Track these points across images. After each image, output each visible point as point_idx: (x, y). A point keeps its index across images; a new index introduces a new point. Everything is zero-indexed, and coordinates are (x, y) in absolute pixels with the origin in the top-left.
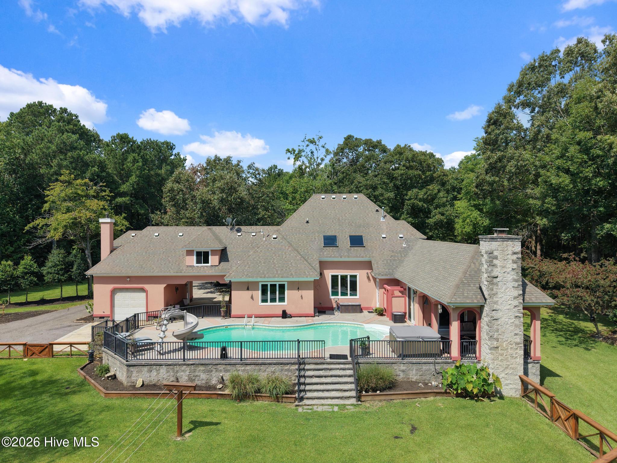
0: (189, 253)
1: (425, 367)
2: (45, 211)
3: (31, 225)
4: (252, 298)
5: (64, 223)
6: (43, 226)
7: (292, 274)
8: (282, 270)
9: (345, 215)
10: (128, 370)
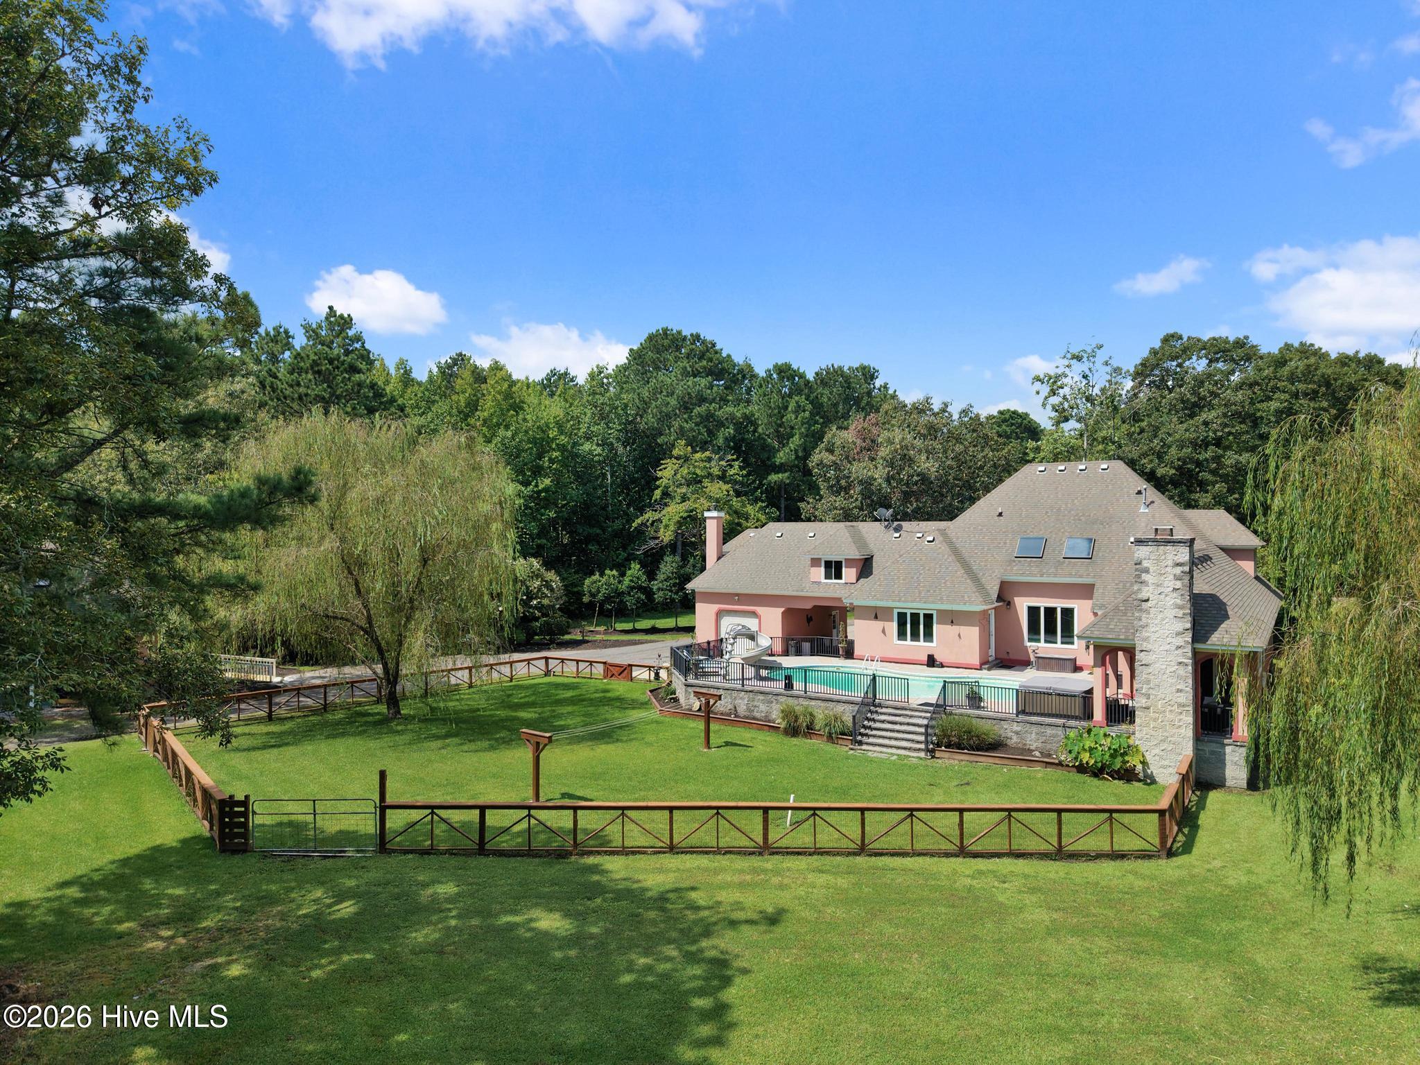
0: (815, 562)
1: (1049, 731)
2: (656, 501)
3: (639, 521)
4: (884, 631)
5: (677, 518)
6: (653, 522)
7: (942, 598)
8: (929, 591)
9: (1073, 501)
10: (686, 691)
